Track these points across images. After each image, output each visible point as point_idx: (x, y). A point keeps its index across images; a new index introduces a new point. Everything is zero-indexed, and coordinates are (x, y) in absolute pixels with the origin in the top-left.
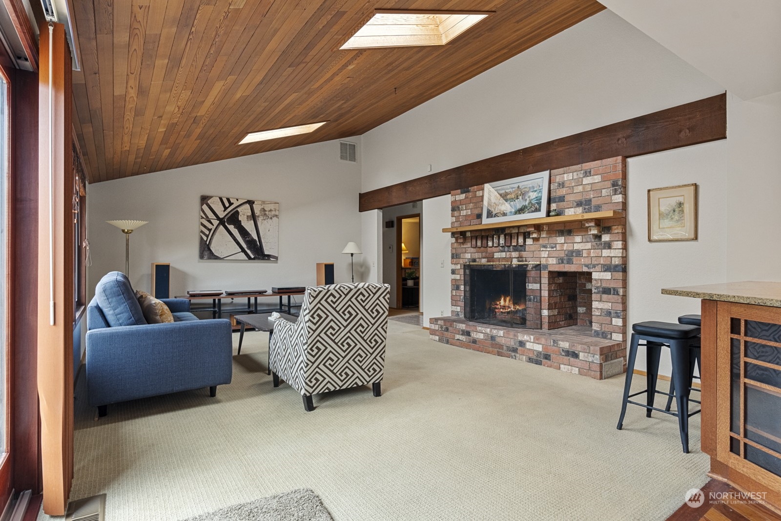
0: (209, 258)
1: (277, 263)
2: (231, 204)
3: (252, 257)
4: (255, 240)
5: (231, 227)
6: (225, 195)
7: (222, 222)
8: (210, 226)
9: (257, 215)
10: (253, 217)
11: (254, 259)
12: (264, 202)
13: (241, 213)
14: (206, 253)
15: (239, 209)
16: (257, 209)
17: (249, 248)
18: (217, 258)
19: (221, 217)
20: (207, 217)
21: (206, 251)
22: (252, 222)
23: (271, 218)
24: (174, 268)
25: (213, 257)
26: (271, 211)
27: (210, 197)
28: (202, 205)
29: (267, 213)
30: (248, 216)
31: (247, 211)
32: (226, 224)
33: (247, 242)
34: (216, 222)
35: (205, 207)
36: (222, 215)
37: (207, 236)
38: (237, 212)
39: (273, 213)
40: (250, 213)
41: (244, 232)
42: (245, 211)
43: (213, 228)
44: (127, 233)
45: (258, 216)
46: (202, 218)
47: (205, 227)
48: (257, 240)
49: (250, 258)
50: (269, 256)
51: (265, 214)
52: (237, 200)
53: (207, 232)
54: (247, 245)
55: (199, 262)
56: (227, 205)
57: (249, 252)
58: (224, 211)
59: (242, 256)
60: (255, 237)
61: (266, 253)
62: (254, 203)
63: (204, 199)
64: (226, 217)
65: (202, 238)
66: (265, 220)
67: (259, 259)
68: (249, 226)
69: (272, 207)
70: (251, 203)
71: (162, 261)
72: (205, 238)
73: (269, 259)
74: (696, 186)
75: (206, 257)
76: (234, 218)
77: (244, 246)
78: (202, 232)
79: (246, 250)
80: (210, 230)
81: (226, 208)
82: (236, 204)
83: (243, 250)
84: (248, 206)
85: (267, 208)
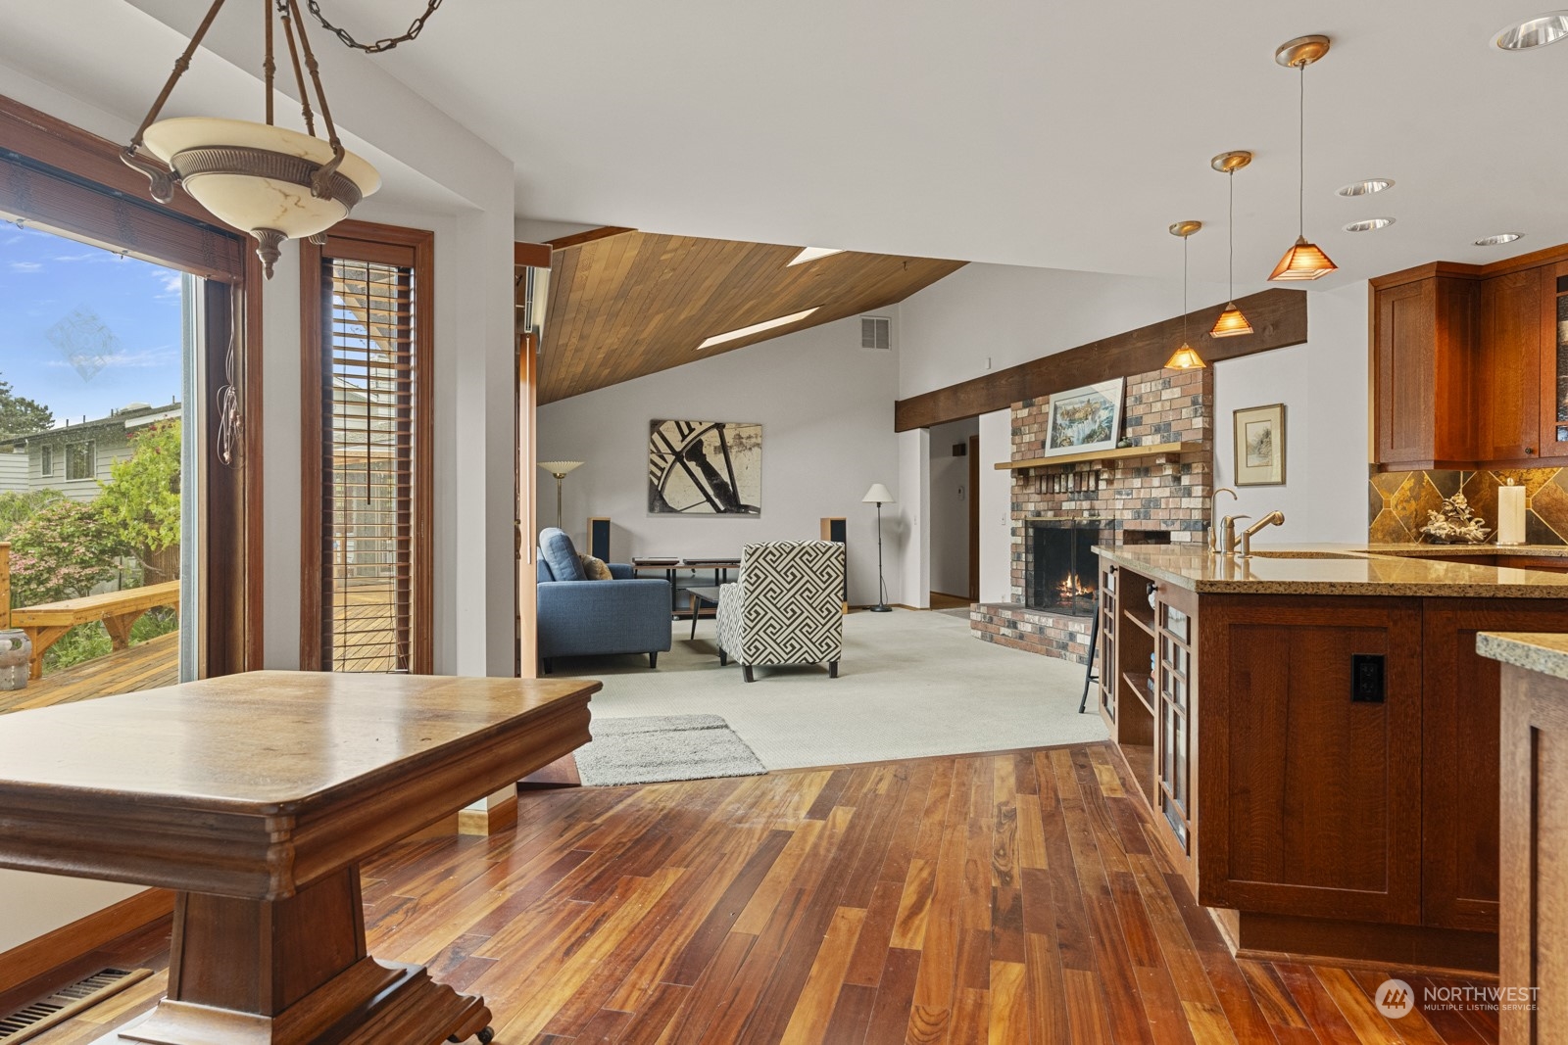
0: (662, 511)
1: (759, 518)
2: (691, 430)
3: (722, 508)
4: (726, 484)
5: (692, 465)
6: (682, 417)
7: (679, 457)
8: (662, 464)
9: (729, 444)
10: (724, 448)
11: (725, 512)
12: (739, 425)
13: (705, 444)
14: (658, 504)
15: (703, 438)
16: (729, 435)
17: (718, 496)
18: (672, 510)
19: (678, 449)
20: (659, 451)
21: (657, 501)
22: (722, 455)
23: (750, 449)
24: (616, 525)
25: (667, 509)
26: (749, 437)
27: (662, 422)
28: (652, 434)
29: (744, 441)
30: (715, 448)
31: (713, 439)
32: (685, 460)
33: (715, 487)
34: (671, 458)
35: (656, 437)
36: (678, 446)
37: (659, 479)
38: (700, 443)
39: (753, 440)
40: (718, 443)
41: (710, 472)
42: (711, 440)
43: (667, 466)
44: (559, 477)
45: (731, 447)
46: (653, 452)
47: (656, 465)
48: (729, 482)
49: (718, 511)
50: (747, 508)
51: (741, 443)
52: (701, 424)
53: (659, 473)
54: (714, 491)
55: (648, 516)
56: (686, 431)
57: (717, 501)
58: (682, 441)
59: (708, 508)
60: (726, 478)
61: (743, 502)
62: (724, 426)
63: (655, 425)
64: (685, 451)
65: (651, 482)
66: (740, 452)
67: (732, 512)
68: (717, 462)
69: (751, 431)
70: (719, 427)
71: (601, 515)
72: (656, 482)
73: (746, 512)
74: (1283, 408)
75: (657, 509)
76: (695, 452)
77: (711, 492)
78: (652, 473)
79: (714, 498)
80: (662, 470)
81: (684, 437)
82: (699, 429)
83: (709, 499)
84: (715, 432)
85: (745, 433)
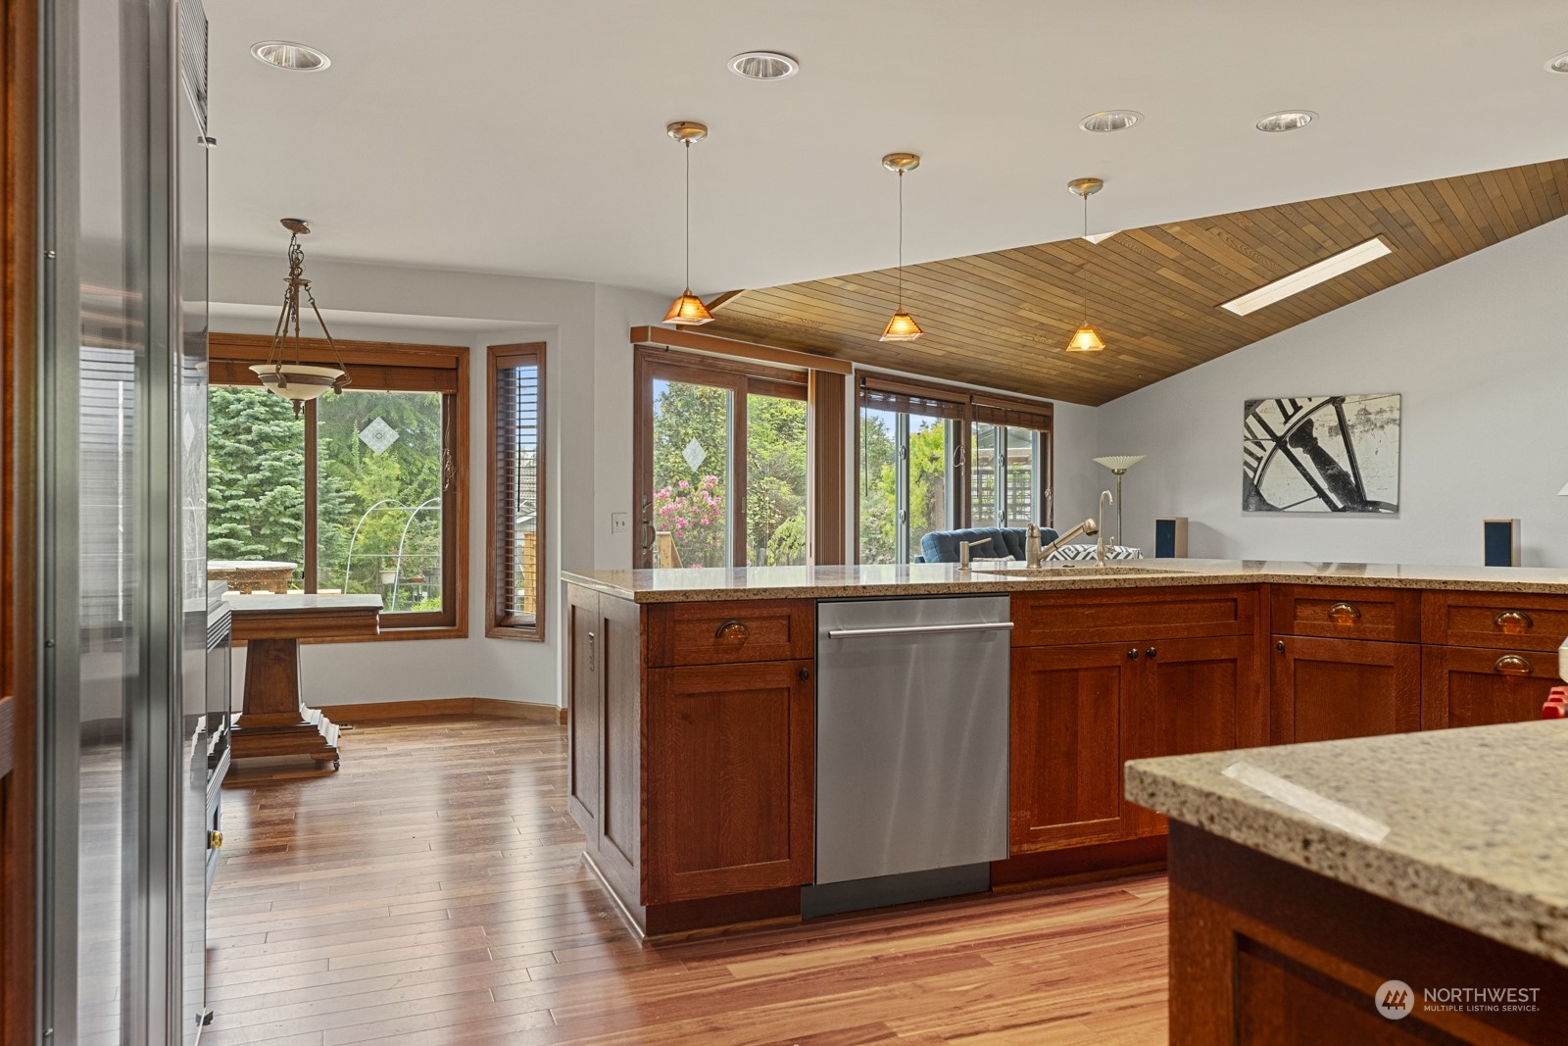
0: (1258, 509)
1: (1398, 518)
2: (1297, 408)
3: (1340, 505)
4: (1346, 474)
5: (1298, 452)
6: (1285, 395)
7: (1280, 443)
8: (1258, 452)
9: (1350, 423)
10: (1343, 428)
11: (1344, 510)
12: (1365, 397)
13: (1316, 425)
14: (1253, 500)
15: (1313, 417)
16: (1350, 411)
17: (1334, 489)
18: (1272, 508)
19: (1279, 434)
20: (1255, 437)
21: (1253, 496)
22: (1340, 437)
23: (1382, 427)
24: (1200, 525)
25: (1264, 506)
26: (1381, 411)
27: (1258, 402)
28: (1246, 417)
29: (1372, 417)
30: (1331, 429)
31: (1328, 418)
32: (1289, 446)
33: (1331, 479)
34: (1270, 445)
35: (1251, 420)
36: (1280, 430)
37: (1255, 471)
38: (1310, 423)
39: (1387, 415)
40: (1335, 422)
41: (1322, 459)
42: (1325, 419)
43: (1266, 455)
44: (1118, 474)
45: (1353, 426)
46: (1247, 439)
47: (1251, 454)
48: (1350, 472)
49: (1335, 509)
50: (1376, 505)
51: (1368, 420)
52: (1310, 399)
53: (1255, 464)
54: (1329, 483)
55: (1243, 515)
56: (1290, 410)
57: (1333, 496)
58: (1285, 423)
59: (1320, 504)
60: (1346, 467)
61: (1370, 498)
62: (1343, 400)
63: (1250, 406)
64: (1289, 434)
65: (1245, 474)
66: (1367, 431)
67: (1354, 510)
68: (1333, 447)
69: (1384, 403)
70: (1337, 401)
72: (1251, 474)
73: (1376, 511)
75: (1252, 507)
76: (1303, 435)
77: (1324, 485)
78: (1246, 463)
79: (1328, 492)
80: (1259, 459)
81: (1287, 418)
82: (1307, 407)
83: (1321, 494)
84: (1331, 408)
85: (1373, 406)
